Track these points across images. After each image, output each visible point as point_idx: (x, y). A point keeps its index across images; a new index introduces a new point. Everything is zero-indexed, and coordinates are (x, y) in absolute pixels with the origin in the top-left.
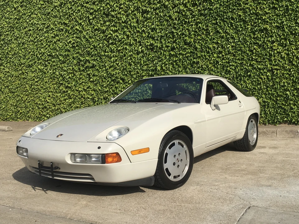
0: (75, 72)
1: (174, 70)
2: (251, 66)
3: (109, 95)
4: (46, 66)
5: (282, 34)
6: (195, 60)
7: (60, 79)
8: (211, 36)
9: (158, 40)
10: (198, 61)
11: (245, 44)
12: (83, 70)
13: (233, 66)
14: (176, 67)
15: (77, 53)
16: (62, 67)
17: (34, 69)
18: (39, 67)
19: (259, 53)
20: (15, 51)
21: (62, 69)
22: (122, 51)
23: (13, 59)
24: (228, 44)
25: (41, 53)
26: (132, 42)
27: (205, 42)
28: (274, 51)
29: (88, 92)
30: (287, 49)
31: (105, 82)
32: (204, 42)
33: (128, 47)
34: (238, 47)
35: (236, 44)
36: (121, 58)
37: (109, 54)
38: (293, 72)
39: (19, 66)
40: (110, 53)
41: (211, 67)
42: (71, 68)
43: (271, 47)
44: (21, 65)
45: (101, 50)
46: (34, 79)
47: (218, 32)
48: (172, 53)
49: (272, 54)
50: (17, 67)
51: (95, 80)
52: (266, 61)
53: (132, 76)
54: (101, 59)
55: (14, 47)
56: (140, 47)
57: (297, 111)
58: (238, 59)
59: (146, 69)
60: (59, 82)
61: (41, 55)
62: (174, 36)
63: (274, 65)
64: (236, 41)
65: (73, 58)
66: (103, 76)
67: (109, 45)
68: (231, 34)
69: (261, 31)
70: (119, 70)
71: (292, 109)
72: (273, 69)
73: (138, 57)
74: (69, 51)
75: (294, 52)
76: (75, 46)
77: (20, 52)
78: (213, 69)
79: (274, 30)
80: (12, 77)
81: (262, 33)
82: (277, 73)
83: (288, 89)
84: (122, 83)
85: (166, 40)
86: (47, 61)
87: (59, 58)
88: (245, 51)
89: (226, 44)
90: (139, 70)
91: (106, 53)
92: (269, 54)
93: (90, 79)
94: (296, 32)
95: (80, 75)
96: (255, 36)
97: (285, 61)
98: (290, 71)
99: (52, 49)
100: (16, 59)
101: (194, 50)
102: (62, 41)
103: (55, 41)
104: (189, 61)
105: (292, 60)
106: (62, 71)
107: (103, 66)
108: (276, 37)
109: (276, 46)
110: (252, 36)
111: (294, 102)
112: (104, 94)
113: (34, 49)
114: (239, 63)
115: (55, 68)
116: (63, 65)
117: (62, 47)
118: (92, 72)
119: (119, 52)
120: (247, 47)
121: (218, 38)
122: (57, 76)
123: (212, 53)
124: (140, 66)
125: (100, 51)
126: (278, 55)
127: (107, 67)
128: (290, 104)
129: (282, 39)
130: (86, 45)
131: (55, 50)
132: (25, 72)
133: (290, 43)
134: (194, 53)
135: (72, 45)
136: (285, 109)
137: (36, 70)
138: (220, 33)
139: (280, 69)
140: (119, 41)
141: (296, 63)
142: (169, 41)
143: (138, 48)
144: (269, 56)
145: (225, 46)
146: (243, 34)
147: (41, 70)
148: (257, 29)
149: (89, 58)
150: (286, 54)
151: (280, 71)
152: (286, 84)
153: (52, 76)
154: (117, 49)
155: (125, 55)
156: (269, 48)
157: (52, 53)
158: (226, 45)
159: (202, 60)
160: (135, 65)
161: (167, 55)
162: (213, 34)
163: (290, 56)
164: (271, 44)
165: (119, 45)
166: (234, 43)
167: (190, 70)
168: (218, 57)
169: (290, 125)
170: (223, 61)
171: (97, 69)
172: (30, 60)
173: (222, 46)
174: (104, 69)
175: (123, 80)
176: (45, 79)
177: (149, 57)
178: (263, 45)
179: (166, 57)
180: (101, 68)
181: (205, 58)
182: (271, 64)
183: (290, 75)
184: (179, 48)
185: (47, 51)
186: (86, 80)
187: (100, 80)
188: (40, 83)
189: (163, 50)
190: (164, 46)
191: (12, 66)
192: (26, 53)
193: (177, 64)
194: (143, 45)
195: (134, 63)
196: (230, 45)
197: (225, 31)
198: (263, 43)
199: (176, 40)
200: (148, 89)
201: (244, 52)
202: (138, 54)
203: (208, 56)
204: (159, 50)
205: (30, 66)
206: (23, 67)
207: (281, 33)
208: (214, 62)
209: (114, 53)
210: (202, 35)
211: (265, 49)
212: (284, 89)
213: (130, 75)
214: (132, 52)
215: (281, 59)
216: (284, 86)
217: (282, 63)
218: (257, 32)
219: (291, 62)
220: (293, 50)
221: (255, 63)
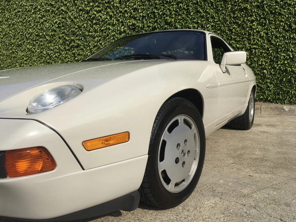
0: (61, 51)
4: (34, 46)
5: (262, 14)
7: (47, 58)
8: (191, 16)
9: (139, 20)
11: (224, 24)
12: (69, 50)
15: (63, 33)
16: (49, 47)
17: (23, 48)
18: (28, 46)
19: (238, 32)
20: (6, 31)
21: (49, 48)
22: (105, 31)
23: (4, 39)
24: (208, 24)
25: (30, 33)
26: (114, 22)
27: (186, 22)
28: (253, 30)
30: (266, 28)
32: (184, 22)
33: (110, 27)
34: (218, 26)
35: (215, 24)
36: (105, 38)
37: (93, 34)
38: (271, 51)
39: (9, 46)
40: (94, 33)
42: (58, 47)
43: (251, 27)
44: (11, 45)
45: (86, 30)
46: (24, 58)
47: (198, 12)
50: (8, 47)
51: (79, 59)
52: (245, 40)
54: (85, 38)
55: (5, 28)
56: (123, 27)
57: (273, 90)
60: (47, 60)
61: (29, 35)
62: (155, 16)
63: (252, 44)
64: (216, 21)
65: (59, 38)
66: (88, 55)
67: (93, 25)
68: (211, 14)
69: (241, 10)
71: (269, 87)
72: (252, 48)
73: (120, 37)
74: (55, 31)
75: (273, 32)
76: (61, 26)
77: (11, 32)
79: (254, 9)
80: (4, 56)
81: (242, 13)
82: (255, 52)
83: (266, 68)
85: (148, 20)
86: (35, 40)
87: (46, 38)
89: (206, 23)
91: (90, 33)
92: (249, 32)
93: (76, 58)
94: (276, 11)
95: (66, 54)
96: (235, 16)
97: (264, 40)
98: (268, 50)
99: (39, 30)
100: (7, 39)
102: (49, 21)
103: (42, 22)
105: (270, 39)
106: (49, 51)
107: (87, 45)
108: (256, 16)
109: (256, 25)
110: (232, 15)
111: (271, 80)
113: (24, 29)
115: (43, 48)
116: (49, 44)
117: (48, 28)
118: (77, 51)
119: (103, 32)
120: (227, 26)
121: (198, 18)
122: (45, 54)
125: (84, 31)
126: (257, 34)
127: (92, 47)
128: (267, 82)
129: (262, 18)
130: (71, 26)
131: (43, 30)
132: (16, 52)
133: (269, 22)
135: (58, 25)
136: (261, 88)
137: (25, 49)
138: (200, 13)
139: (258, 48)
140: (103, 21)
141: (275, 42)
142: (151, 21)
143: (121, 28)
144: (248, 36)
145: (204, 26)
146: (223, 13)
147: (29, 50)
148: (237, 8)
149: (74, 38)
150: (265, 33)
151: (258, 50)
152: (264, 63)
153: (40, 55)
154: (100, 29)
155: (108, 35)
156: (248, 28)
157: (39, 33)
162: (194, 14)
163: (269, 36)
164: (251, 23)
165: (103, 25)
166: (213, 23)
169: (266, 103)
171: (82, 49)
172: (19, 40)
173: (202, 26)
174: (88, 48)
176: (33, 58)
178: (243, 25)
180: (85, 48)
182: (249, 43)
183: (267, 54)
184: (160, 28)
185: (35, 32)
186: (71, 59)
188: (29, 62)
189: (144, 30)
190: (146, 26)
191: (3, 45)
192: (16, 34)
194: (125, 25)
197: (206, 11)
198: (242, 22)
199: (157, 20)
201: (224, 32)
202: (120, 34)
204: (141, 30)
205: (20, 46)
206: (13, 46)
207: (261, 12)
209: (97, 33)
210: (183, 15)
211: (244, 28)
212: (262, 68)
213: (113, 55)
214: (115, 32)
215: (260, 39)
216: (262, 65)
217: (260, 43)
218: (237, 11)
219: (269, 41)
220: (272, 30)
221: (234, 42)
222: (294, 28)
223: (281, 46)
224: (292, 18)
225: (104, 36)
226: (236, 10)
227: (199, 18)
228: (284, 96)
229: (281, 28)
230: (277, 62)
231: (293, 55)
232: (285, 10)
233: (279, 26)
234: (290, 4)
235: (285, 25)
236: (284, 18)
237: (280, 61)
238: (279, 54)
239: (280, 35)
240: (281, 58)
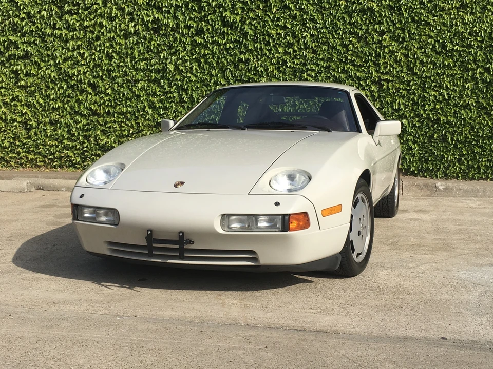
1: (201, 72)
2: (343, 73)
3: (62, 117)
5: (398, 21)
6: (242, 56)
8: (273, 13)
9: (169, 12)
10: (248, 59)
11: (334, 34)
13: (313, 70)
14: (206, 66)
19: (359, 51)
22: (91, 29)
24: (305, 30)
26: (114, 12)
27: (263, 25)
28: (384, 49)
29: (13, 108)
30: (406, 46)
31: (53, 89)
32: (259, 23)
33: (104, 21)
34: (322, 37)
35: (318, 32)
36: (90, 43)
37: (64, 34)
38: (414, 87)
40: (64, 32)
41: (273, 70)
43: (379, 42)
45: (45, 23)
47: (286, 7)
48: (199, 40)
49: (379, 55)
51: (29, 84)
52: (370, 66)
53: (115, 80)
54: (43, 41)
56: (132, 24)
57: (418, 153)
58: (323, 59)
59: (144, 68)
62: (201, 8)
63: (382, 73)
64: (320, 27)
66: (50, 76)
67: (63, 15)
68: (310, 13)
69: (363, 11)
70: (84, 67)
71: (411, 149)
72: (382, 80)
73: (126, 43)
75: (416, 53)
78: (276, 74)
79: (385, 11)
81: (364, 17)
82: (388, 87)
83: (406, 116)
84: (90, 94)
85: (186, 15)
88: (335, 45)
89: (301, 30)
90: (129, 69)
91: (56, 31)
92: (376, 52)
93: (19, 81)
94: (420, 18)
96: (353, 21)
97: (402, 67)
98: (408, 85)
101: (240, 38)
104: (231, 58)
105: (412, 66)
107: (48, 56)
108: (388, 24)
109: (387, 40)
110: (347, 19)
111: (414, 137)
112: (50, 113)
114: (323, 67)
118: (23, 68)
119: (86, 31)
120: (338, 38)
121: (285, 19)
123: (274, 46)
124: (131, 61)
125: (42, 25)
126: (391, 56)
127: (59, 60)
128: (407, 140)
129: (398, 28)
130: (7, 11)
133: (409, 36)
134: (241, 43)
138: (290, 9)
139: (392, 81)
140: (86, 9)
141: (420, 72)
142: (192, 16)
143: (128, 26)
144: (375, 57)
145: (298, 35)
146: (332, 14)
148: (356, 7)
149: (17, 39)
150: (404, 55)
151: (392, 83)
152: (402, 107)
154: (80, 25)
155: (98, 38)
156: (375, 43)
158: (301, 32)
159: (255, 57)
160: (120, 58)
161: (188, 44)
162: (277, 10)
163: (410, 60)
164: (379, 36)
165: (87, 16)
166: (314, 29)
167: (232, 74)
168: (285, 53)
169: (406, 177)
170: (296, 61)
171: (36, 62)
173: (294, 33)
174: (52, 62)
175: (94, 86)
177: (151, 45)
178: (366, 38)
179: (186, 48)
180: (44, 62)
181: (261, 52)
182: (377, 71)
183: (408, 91)
184: (213, 32)
186: (9, 84)
187: (43, 86)
189: (179, 33)
190: (182, 25)
193: (206, 62)
194: (138, 20)
195: (118, 54)
196: (307, 32)
197: (300, 7)
198: (365, 33)
200: (147, 107)
201: (333, 48)
202: (127, 36)
203: (268, 50)
204: (171, 33)
207: (395, 19)
208: (278, 62)
209: (73, 31)
210: (257, 11)
211: (367, 44)
212: (399, 115)
213: (109, 78)
214: (113, 32)
215: (395, 64)
216: (399, 109)
217: (396, 71)
218: (355, 13)
219: (410, 69)
220: (415, 50)
221: (351, 67)
222: (449, 50)
223: (430, 78)
224: (446, 32)
225: (89, 38)
226: (354, 11)
227: (288, 19)
228: (436, 164)
229: (430, 48)
230: (424, 106)
231: (448, 94)
232: (436, 18)
233: (426, 45)
234: (443, 8)
235: (435, 43)
236: (433, 31)
237: (428, 104)
238: (426, 92)
239: (428, 60)
240: (430, 99)
